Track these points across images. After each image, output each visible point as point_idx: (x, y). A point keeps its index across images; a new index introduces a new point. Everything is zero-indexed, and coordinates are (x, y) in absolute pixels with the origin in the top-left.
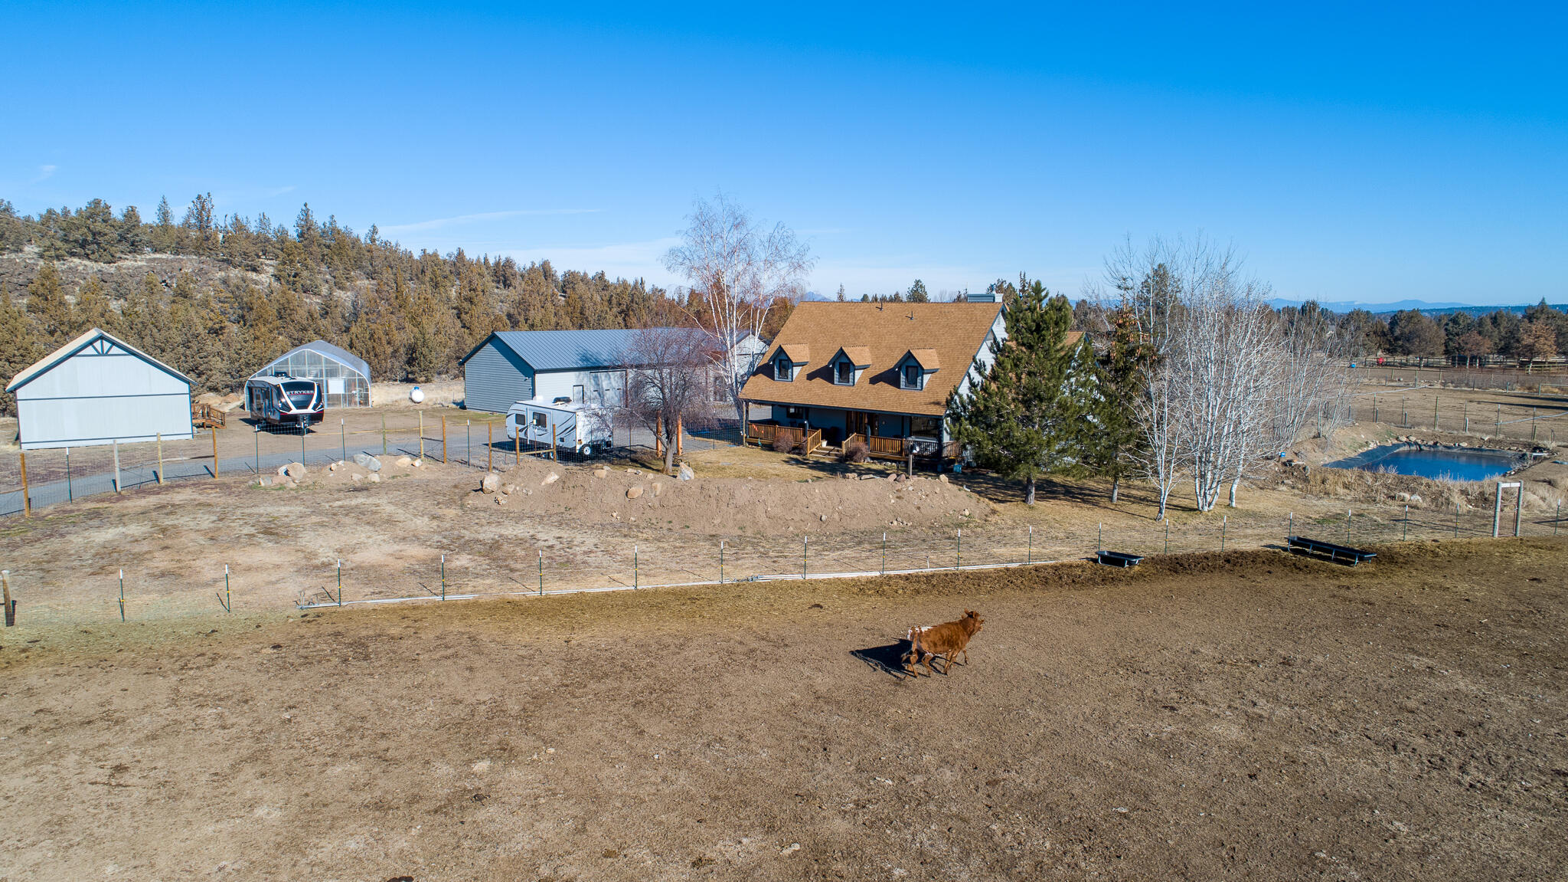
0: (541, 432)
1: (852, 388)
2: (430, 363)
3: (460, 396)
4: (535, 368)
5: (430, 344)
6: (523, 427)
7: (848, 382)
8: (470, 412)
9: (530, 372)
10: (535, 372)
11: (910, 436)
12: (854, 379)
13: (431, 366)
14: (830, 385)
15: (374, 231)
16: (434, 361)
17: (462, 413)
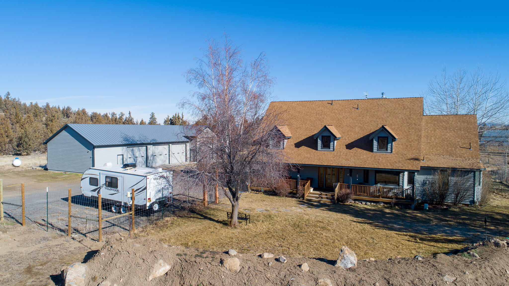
0: (112, 192)
1: (333, 153)
2: (30, 145)
3: (44, 162)
4: (95, 145)
5: (30, 136)
6: (96, 187)
7: (330, 148)
8: (50, 172)
9: (91, 147)
10: (94, 147)
11: (376, 183)
12: (334, 147)
13: (30, 147)
14: (314, 151)
15: (8, 94)
16: (32, 145)
17: (45, 173)
